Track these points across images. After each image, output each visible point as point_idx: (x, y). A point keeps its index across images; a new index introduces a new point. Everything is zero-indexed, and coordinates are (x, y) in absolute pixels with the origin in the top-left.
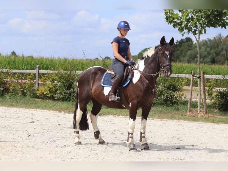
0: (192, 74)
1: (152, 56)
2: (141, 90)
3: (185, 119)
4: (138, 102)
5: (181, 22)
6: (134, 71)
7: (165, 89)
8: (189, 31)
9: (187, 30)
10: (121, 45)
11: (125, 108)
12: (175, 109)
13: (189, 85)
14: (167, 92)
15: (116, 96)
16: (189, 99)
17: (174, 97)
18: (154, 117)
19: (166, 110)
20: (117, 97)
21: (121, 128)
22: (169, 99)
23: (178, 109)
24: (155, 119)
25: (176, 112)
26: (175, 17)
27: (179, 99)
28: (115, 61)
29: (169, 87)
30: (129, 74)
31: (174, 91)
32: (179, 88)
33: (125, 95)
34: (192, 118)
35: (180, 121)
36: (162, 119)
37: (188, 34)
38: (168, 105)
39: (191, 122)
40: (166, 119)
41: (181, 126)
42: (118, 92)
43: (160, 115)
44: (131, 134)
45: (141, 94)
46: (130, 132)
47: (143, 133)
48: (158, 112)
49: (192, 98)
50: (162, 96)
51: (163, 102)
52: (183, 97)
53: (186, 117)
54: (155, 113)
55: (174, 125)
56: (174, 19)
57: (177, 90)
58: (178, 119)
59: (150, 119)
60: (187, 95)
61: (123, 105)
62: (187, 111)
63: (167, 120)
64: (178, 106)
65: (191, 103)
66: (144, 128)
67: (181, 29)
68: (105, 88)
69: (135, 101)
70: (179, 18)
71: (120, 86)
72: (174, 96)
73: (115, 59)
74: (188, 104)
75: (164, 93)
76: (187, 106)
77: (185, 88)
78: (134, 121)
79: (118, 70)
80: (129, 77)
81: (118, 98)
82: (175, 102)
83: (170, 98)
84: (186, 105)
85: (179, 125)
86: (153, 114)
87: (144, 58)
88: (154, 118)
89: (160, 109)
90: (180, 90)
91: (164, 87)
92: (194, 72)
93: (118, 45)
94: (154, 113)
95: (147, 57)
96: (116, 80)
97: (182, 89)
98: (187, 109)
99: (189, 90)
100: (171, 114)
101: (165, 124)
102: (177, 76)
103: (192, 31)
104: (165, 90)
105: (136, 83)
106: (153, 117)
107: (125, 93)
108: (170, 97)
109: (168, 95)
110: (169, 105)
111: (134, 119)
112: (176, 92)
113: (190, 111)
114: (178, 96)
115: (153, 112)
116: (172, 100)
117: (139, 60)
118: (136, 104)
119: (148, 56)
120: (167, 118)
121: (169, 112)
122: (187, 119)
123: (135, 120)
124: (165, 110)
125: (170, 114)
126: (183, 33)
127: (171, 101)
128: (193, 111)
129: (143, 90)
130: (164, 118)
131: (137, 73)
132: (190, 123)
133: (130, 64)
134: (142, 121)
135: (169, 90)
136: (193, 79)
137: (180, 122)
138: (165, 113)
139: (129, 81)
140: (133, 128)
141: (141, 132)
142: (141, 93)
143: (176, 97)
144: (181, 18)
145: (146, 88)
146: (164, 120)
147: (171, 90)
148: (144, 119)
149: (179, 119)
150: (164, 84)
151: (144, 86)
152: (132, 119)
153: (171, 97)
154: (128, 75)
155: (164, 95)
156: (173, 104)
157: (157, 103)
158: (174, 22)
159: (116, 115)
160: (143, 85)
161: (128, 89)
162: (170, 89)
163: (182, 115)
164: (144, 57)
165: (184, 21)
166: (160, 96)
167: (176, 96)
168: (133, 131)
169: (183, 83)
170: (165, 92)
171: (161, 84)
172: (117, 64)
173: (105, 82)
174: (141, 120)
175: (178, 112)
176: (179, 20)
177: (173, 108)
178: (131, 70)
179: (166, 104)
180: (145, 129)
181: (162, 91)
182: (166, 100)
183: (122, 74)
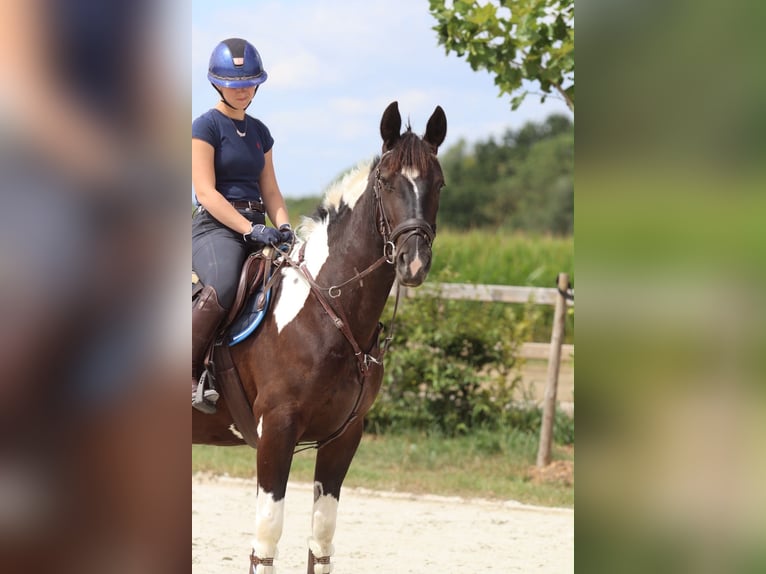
0: (562, 284)
1: (358, 202)
2: (308, 361)
3: (523, 497)
4: (297, 416)
5: (511, 45)
6: (285, 271)
7: (435, 355)
8: (546, 87)
9: (537, 84)
10: (228, 153)
11: (241, 442)
12: (480, 447)
13: (547, 339)
14: (443, 369)
15: (201, 386)
16: (544, 406)
17: (479, 391)
18: (380, 485)
19: (438, 453)
20: (206, 387)
21: (224, 534)
22: (453, 402)
23: (496, 449)
24: (384, 494)
25: (487, 464)
26: (480, 20)
27: (500, 404)
28: (203, 223)
29: (453, 345)
30: (260, 284)
31: (479, 365)
32: (500, 353)
33: (241, 383)
34: (557, 491)
35: (499, 503)
36: (419, 493)
37: (543, 100)
38: (448, 431)
39: (554, 509)
40: (436, 492)
41: (503, 527)
42: (210, 367)
43: (408, 474)
44: (262, 561)
45: (311, 376)
46: (259, 555)
47: (319, 560)
48: (400, 462)
49: (559, 397)
50: (423, 387)
51: (426, 414)
52: (517, 394)
53: (529, 485)
54: (387, 465)
55: (473, 523)
56: (474, 31)
57: (490, 360)
58: (491, 493)
59: (363, 491)
60: (536, 384)
61: (232, 428)
62: (535, 457)
63: (442, 498)
64: (495, 437)
65: (553, 421)
66: (326, 535)
67: (509, 79)
69: (284, 411)
70: (501, 26)
71: (219, 338)
72: (476, 386)
73: (203, 213)
74: (539, 424)
75: (431, 372)
76: (537, 435)
77: (529, 349)
78: (278, 503)
79: (210, 264)
80: (261, 298)
81: (207, 393)
82: (482, 416)
83: (457, 397)
84: (529, 427)
85: (493, 522)
86: (379, 473)
87: (326, 214)
88: (379, 489)
89: (413, 447)
90: (503, 359)
91: (434, 345)
92: (568, 277)
93: (211, 149)
94: (381, 467)
95: (340, 207)
96: (201, 312)
97: (515, 354)
98: (537, 450)
99: (546, 361)
100: (460, 472)
101: (429, 518)
102: (496, 293)
103: (560, 89)
104: (436, 360)
105: (286, 328)
106: (373, 482)
107: (242, 370)
108: (460, 394)
109: (451, 382)
110: (453, 428)
111: (279, 494)
112: (486, 367)
113: (548, 460)
114: (496, 387)
115: (379, 462)
116: (469, 408)
117: (307, 221)
118: (287, 422)
119: (342, 202)
120: (441, 490)
121: (451, 464)
122: (535, 498)
123: (283, 496)
124: (433, 454)
125: (454, 470)
126: (517, 93)
127: (464, 414)
128: (563, 459)
129: (317, 358)
130: (427, 490)
131: (296, 281)
132: (545, 513)
133: (267, 241)
134: (315, 500)
135: (456, 361)
136: (565, 307)
137: (500, 507)
138: (431, 467)
139: (261, 315)
140: (274, 535)
141: (310, 551)
142: (307, 375)
143: (485, 395)
144: (509, 25)
145: (332, 349)
146: (429, 497)
147: (464, 358)
148: (325, 494)
149: (497, 494)
150: (433, 331)
151: (321, 342)
152: (270, 495)
153: (465, 392)
154: (258, 290)
155: (429, 382)
156: (469, 425)
157: (398, 418)
158: (476, 45)
159: (204, 471)
160: (320, 337)
161: (252, 350)
162: (458, 355)
163: (511, 478)
164: (326, 208)
165: (524, 39)
166: (410, 384)
167: (485, 386)
168: (274, 550)
169: (521, 327)
170: (435, 368)
171: (419, 330)
172: (208, 237)
174: (312, 496)
175: (495, 462)
176: (499, 33)
177: (473, 442)
178: (273, 266)
179: (441, 422)
180: (329, 541)
181: (423, 364)
182: (439, 407)
183: (228, 282)
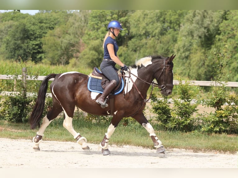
68: (92, 93)
71: (111, 93)
95: (141, 66)
152: (114, 126)
164: (137, 66)
173: (92, 87)
